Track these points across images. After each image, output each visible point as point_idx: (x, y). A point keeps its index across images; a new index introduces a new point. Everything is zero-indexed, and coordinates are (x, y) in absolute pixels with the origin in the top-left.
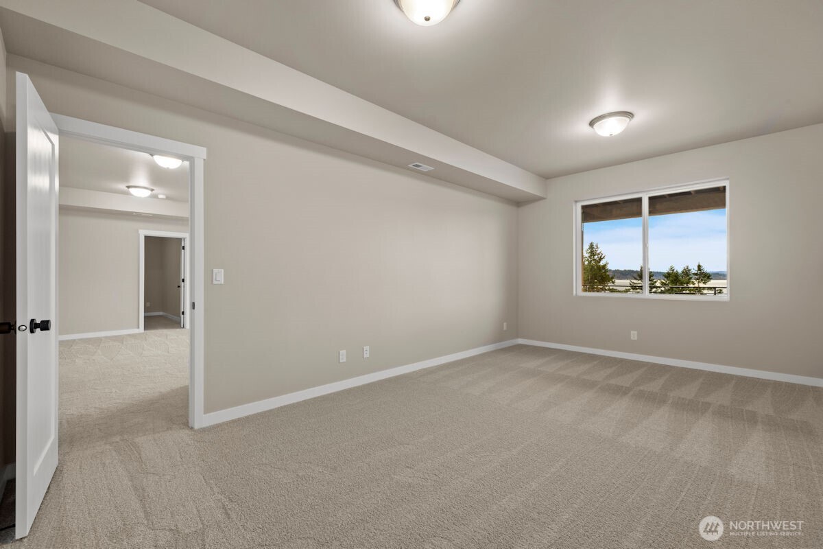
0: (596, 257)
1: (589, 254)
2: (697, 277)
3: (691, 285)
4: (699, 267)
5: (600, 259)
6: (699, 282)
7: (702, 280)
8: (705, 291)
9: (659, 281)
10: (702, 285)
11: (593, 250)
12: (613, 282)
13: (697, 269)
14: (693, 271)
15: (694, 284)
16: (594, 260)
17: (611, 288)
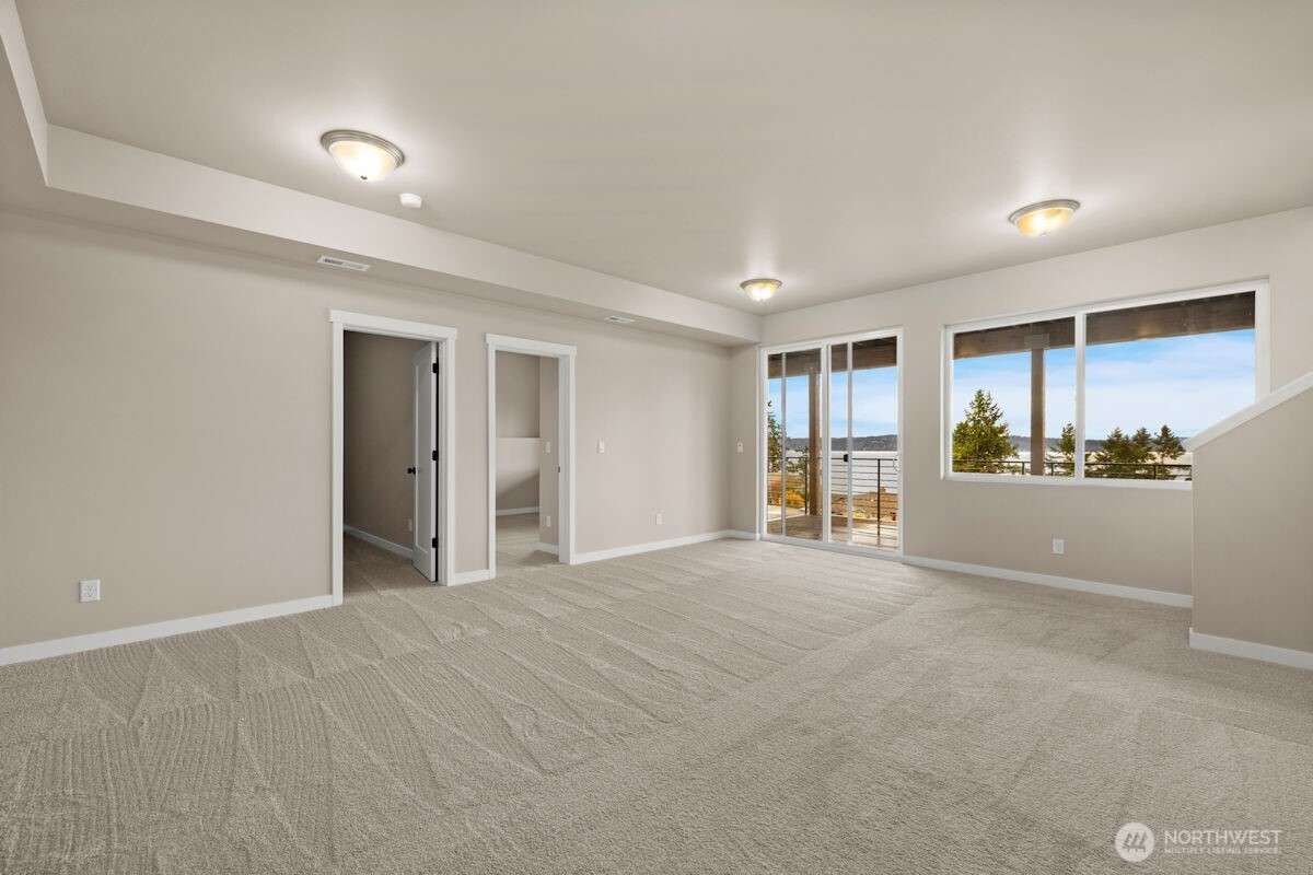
0: (987, 414)
1: (977, 410)
2: (1160, 447)
3: (1150, 462)
4: (1165, 430)
5: (995, 417)
6: (1163, 456)
7: (1169, 453)
8: (1174, 472)
9: (1093, 453)
10: (1168, 461)
11: (981, 403)
12: (1015, 455)
13: (1160, 435)
14: (1153, 437)
15: (1154, 459)
16: (985, 419)
17: (1012, 465)
